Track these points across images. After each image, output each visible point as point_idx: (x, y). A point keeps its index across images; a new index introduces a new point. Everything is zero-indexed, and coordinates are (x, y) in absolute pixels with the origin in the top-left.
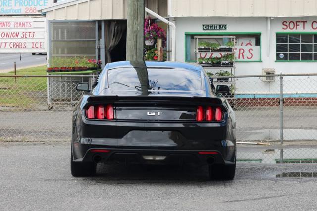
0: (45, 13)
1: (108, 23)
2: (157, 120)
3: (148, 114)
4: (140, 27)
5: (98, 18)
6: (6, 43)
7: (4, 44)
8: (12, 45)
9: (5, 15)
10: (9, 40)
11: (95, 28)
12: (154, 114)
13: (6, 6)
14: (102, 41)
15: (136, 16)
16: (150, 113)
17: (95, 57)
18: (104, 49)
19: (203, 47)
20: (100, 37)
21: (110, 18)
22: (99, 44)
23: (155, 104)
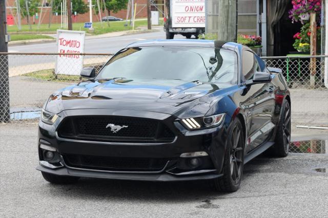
4: (232, 2)
6: (190, 17)
7: (187, 19)
8: (196, 19)
10: (193, 14)
14: (264, 15)
17: (256, 32)
18: (265, 24)
20: (261, 11)
22: (260, 19)
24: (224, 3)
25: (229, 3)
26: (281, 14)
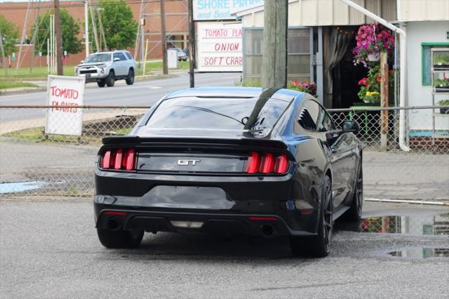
0: (241, 17)
1: (329, 30)
2: (192, 172)
3: (179, 163)
4: (280, 38)
5: (314, 24)
6: (221, 58)
7: (218, 60)
8: (229, 61)
9: (220, 21)
10: (225, 54)
11: (309, 38)
12: (187, 163)
13: (222, 7)
14: (319, 55)
15: (274, 22)
16: (181, 162)
17: (309, 78)
18: (322, 67)
19: (440, 64)
20: (316, 50)
21: (329, 23)
22: (315, 60)
23: (190, 149)
24: (270, 39)
25: (276, 40)
26: (342, 54)
